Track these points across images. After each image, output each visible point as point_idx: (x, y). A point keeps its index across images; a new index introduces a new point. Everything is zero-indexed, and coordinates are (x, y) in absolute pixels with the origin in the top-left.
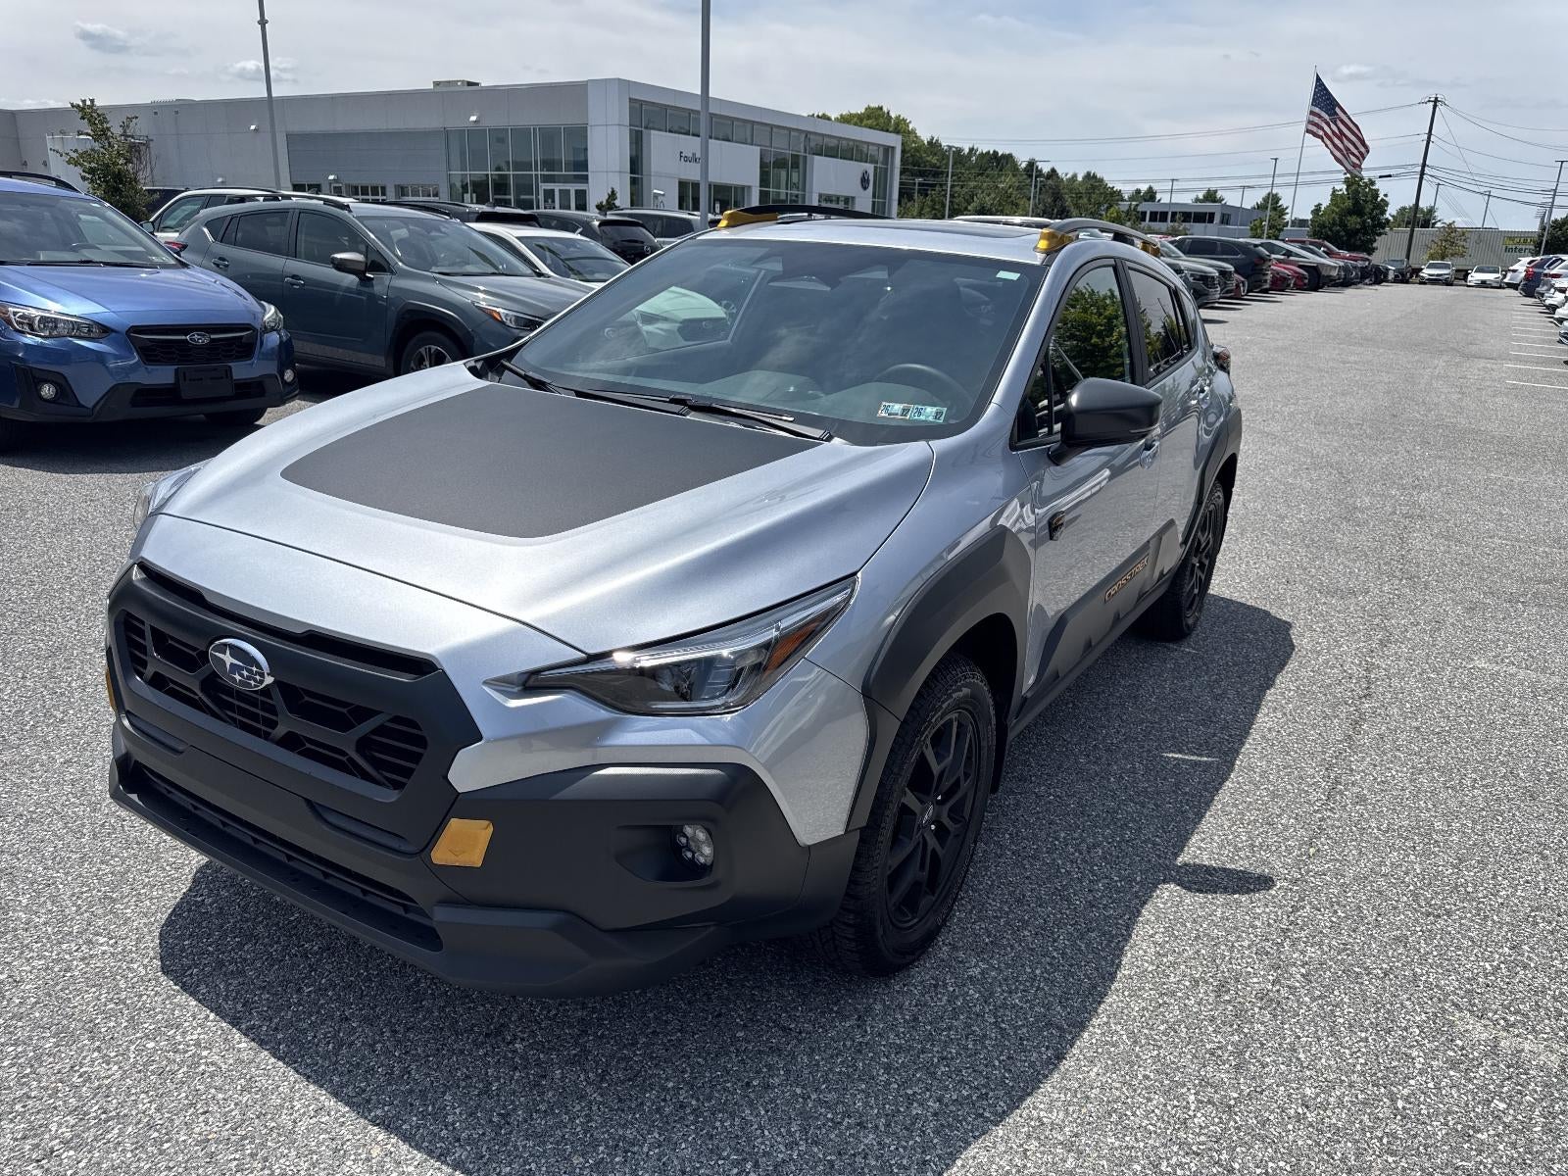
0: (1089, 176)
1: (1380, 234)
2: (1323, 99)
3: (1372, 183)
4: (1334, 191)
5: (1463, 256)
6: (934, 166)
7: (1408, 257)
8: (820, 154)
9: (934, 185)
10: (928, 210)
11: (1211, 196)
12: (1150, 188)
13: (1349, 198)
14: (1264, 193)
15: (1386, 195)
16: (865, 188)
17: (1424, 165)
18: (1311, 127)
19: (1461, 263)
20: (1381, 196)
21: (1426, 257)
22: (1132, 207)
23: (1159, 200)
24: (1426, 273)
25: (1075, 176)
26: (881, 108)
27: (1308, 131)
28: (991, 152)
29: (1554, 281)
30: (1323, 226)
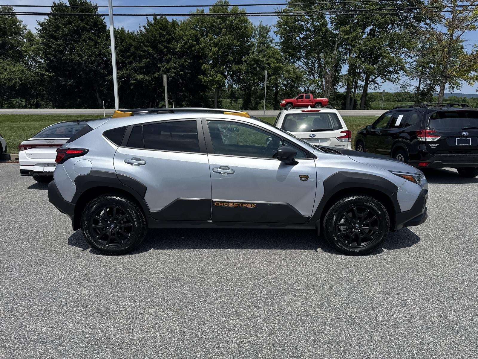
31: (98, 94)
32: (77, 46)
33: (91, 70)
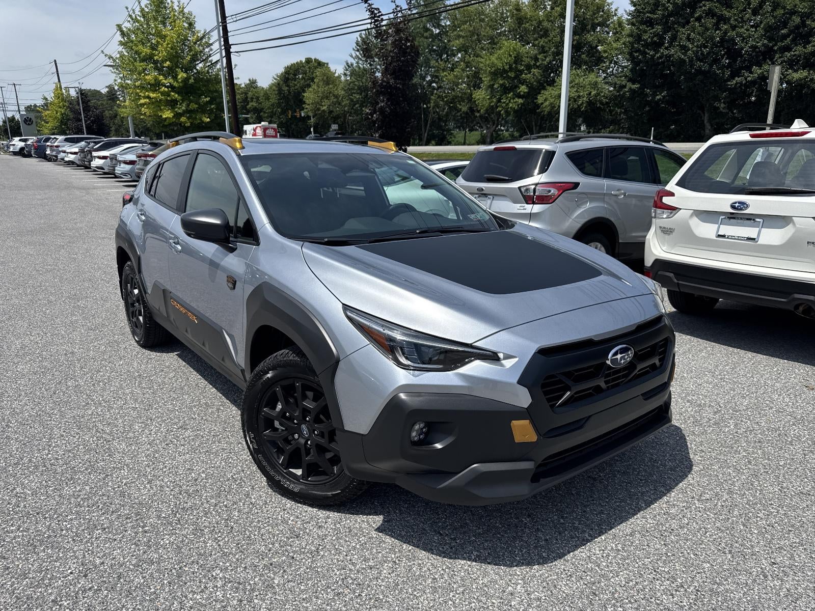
31: (706, 115)
32: (683, 32)
33: (699, 71)
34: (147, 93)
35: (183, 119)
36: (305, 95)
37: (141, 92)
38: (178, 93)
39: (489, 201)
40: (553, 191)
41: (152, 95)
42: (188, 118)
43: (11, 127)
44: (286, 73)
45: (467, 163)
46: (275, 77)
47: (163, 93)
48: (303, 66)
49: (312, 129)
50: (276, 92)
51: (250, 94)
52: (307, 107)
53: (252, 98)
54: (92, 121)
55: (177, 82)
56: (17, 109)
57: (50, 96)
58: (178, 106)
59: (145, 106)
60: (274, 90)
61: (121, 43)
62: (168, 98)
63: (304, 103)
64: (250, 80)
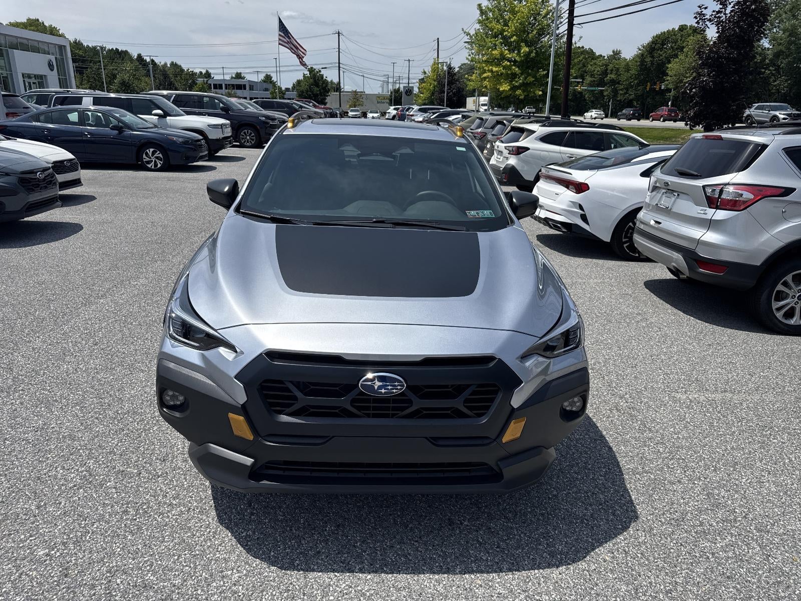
0: (172, 63)
1: (327, 96)
2: (282, 28)
3: (320, 71)
4: (304, 75)
5: (363, 106)
6: (81, 56)
7: (340, 106)
8: (17, 49)
9: (87, 68)
10: (86, 82)
11: (239, 76)
12: (207, 71)
13: (311, 78)
14: (264, 75)
15: (326, 77)
16: (52, 70)
17: (339, 63)
18: (281, 42)
19: (364, 109)
20: (324, 78)
21: (348, 106)
22: (205, 82)
23: (213, 78)
24: (351, 114)
25: (166, 64)
26: (38, 20)
27: (279, 44)
28: (114, 49)
29: (413, 118)
30: (302, 92)
34: (490, 67)
35: (518, 92)
36: (669, 66)
37: (486, 66)
38: (518, 67)
39: (673, 199)
40: (748, 196)
41: (495, 69)
42: (524, 91)
43: (395, 97)
44: (653, 42)
45: (672, 153)
46: (640, 47)
47: (504, 68)
48: (675, 35)
49: (670, 103)
50: (638, 63)
51: (610, 67)
52: (669, 78)
53: (612, 70)
54: (454, 94)
55: (520, 56)
56: (407, 82)
57: (428, 70)
58: (517, 80)
59: (487, 80)
60: (636, 62)
61: (480, 22)
62: (509, 72)
63: (667, 75)
64: (613, 52)
